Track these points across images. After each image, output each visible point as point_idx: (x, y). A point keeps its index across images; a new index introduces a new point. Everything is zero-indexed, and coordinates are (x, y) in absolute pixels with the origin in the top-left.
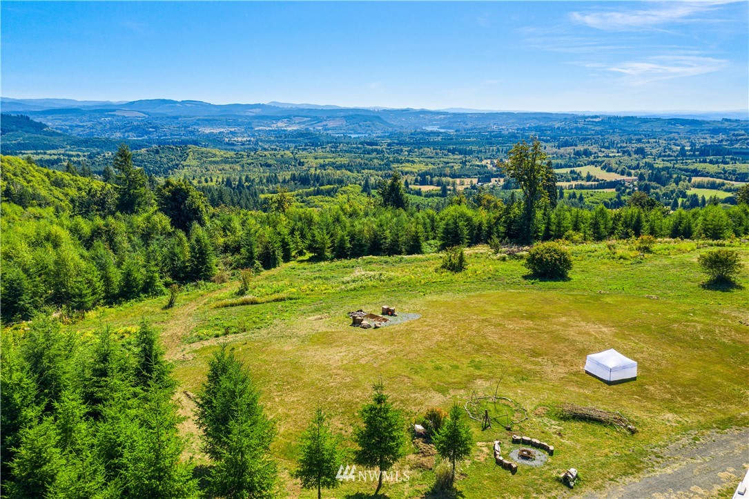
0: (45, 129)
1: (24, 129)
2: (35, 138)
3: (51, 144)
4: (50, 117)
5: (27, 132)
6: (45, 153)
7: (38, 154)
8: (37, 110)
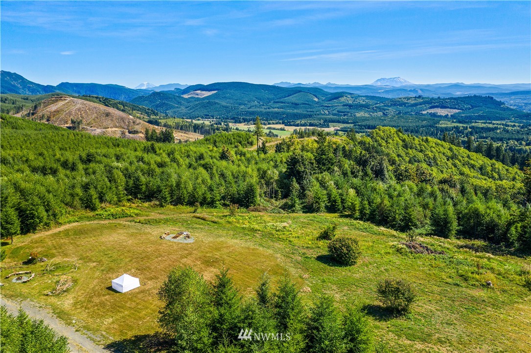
0: (502, 106)
1: (487, 106)
2: (491, 112)
3: (501, 116)
4: (513, 97)
5: (488, 108)
6: (491, 123)
7: (485, 123)
8: (506, 92)
